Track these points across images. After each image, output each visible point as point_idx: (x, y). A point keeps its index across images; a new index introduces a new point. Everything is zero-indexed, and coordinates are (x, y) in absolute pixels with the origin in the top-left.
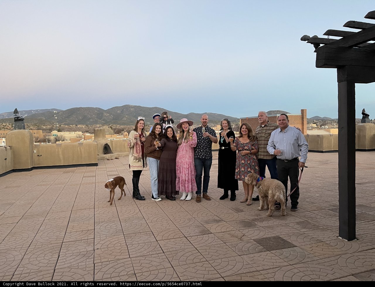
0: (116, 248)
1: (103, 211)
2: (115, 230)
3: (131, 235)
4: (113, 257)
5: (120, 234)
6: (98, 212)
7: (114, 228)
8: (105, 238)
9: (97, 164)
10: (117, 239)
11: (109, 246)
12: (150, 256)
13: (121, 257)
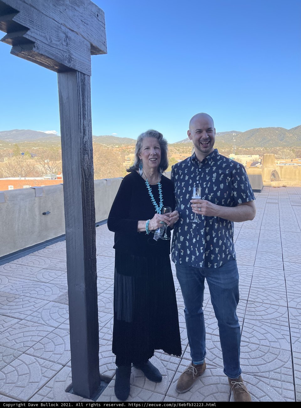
0: (246, 258)
1: (248, 231)
2: (251, 246)
3: (262, 252)
4: (241, 262)
5: (255, 250)
6: (243, 231)
7: (251, 245)
8: (241, 250)
9: (260, 190)
10: (250, 253)
11: (241, 256)
12: (271, 269)
13: (247, 264)
